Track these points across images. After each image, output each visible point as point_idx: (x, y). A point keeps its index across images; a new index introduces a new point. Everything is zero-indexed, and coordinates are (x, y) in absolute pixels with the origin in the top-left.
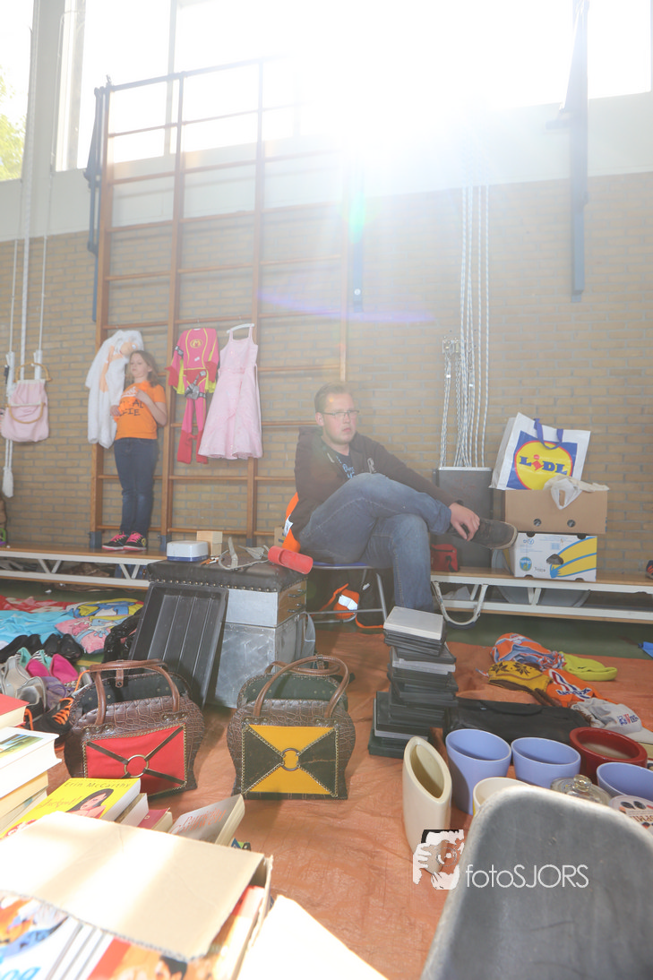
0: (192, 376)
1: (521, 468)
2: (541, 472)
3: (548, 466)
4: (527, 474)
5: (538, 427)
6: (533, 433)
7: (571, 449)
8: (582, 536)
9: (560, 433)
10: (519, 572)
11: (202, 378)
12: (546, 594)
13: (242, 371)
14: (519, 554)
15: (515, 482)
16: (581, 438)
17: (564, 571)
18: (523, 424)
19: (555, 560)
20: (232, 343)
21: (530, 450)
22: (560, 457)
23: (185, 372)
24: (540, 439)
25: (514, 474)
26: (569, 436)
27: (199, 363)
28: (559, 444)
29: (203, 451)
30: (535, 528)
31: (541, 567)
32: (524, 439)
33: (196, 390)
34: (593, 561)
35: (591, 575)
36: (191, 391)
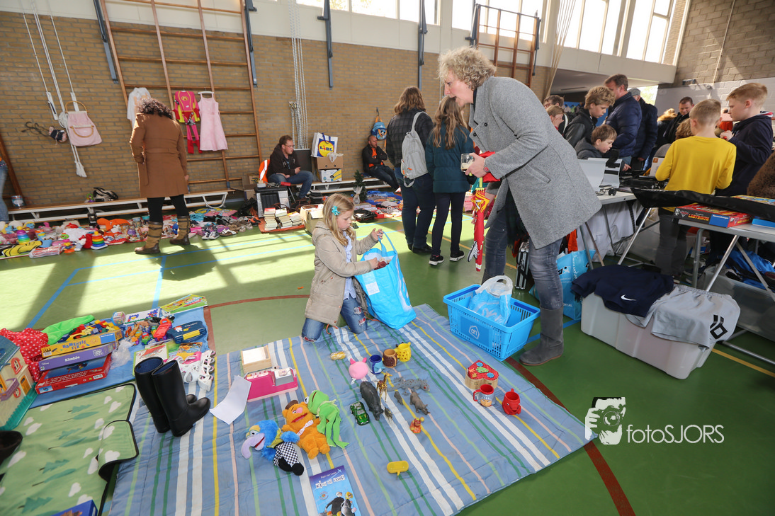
0: (187, 115)
1: (320, 150)
2: (326, 151)
3: (327, 149)
4: (323, 152)
5: (323, 136)
6: (322, 138)
7: (333, 143)
8: (338, 169)
9: (330, 138)
10: (323, 181)
11: (192, 115)
12: (331, 187)
13: (213, 113)
14: (323, 177)
15: (319, 154)
16: (335, 139)
17: (334, 179)
18: (320, 136)
19: (332, 176)
20: (203, 100)
21: (323, 144)
22: (330, 146)
23: (183, 113)
24: (324, 140)
25: (318, 152)
26: (333, 139)
27: (189, 108)
28: (330, 141)
29: (203, 148)
30: (326, 168)
31: (329, 179)
32: (320, 140)
33: (192, 122)
34: (341, 176)
35: (340, 180)
36: (190, 122)
